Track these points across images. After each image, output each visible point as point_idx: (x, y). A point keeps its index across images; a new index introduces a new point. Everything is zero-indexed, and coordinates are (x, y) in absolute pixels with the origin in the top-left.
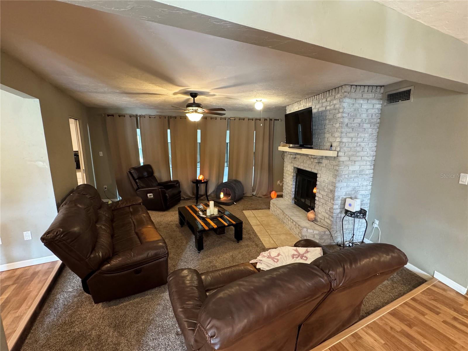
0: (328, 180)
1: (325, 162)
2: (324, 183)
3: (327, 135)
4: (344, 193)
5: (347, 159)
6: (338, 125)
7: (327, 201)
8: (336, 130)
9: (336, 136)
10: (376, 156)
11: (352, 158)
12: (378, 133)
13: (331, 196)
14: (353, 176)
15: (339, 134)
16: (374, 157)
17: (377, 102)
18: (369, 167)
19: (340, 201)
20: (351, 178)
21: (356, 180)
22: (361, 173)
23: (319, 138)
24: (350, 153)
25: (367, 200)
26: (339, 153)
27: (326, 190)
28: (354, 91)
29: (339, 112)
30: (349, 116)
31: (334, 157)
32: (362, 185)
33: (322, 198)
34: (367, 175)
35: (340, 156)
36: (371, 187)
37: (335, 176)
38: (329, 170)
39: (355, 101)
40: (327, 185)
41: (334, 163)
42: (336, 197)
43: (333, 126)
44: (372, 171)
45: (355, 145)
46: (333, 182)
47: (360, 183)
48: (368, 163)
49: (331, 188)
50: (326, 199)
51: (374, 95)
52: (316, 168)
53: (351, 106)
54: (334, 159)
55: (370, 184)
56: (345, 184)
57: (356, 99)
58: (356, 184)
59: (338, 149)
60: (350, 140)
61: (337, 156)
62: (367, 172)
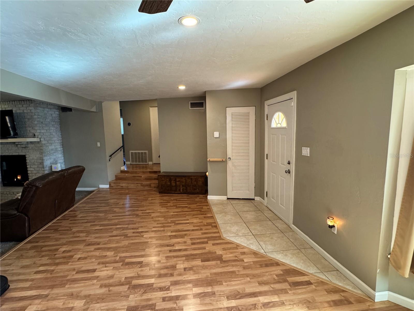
0: (36, 157)
1: (30, 146)
2: (33, 160)
3: (29, 129)
4: (49, 163)
5: (46, 142)
6: (36, 122)
7: (38, 170)
8: (35, 125)
9: (36, 129)
10: (62, 140)
11: (50, 142)
12: (60, 127)
13: (41, 166)
14: (52, 152)
15: (38, 128)
16: (61, 141)
17: (56, 110)
18: (60, 146)
19: (48, 168)
20: (51, 153)
21: (54, 154)
22: (56, 150)
23: (21, 131)
24: (48, 139)
25: (63, 165)
26: (41, 139)
27: (36, 164)
28: (42, 104)
29: (35, 115)
30: (42, 117)
31: (38, 142)
32: (58, 157)
33: (34, 170)
34: (59, 151)
35: (42, 141)
36: (63, 157)
37: (41, 153)
38: (36, 150)
39: (43, 109)
40: (36, 160)
41: (38, 145)
42: (45, 166)
43: (32, 123)
44: (62, 149)
45: (49, 134)
46: (40, 157)
47: (57, 156)
48: (59, 144)
49: (40, 161)
50: (37, 170)
51: (53, 107)
52: (23, 151)
53: (42, 112)
54: (38, 143)
55: (63, 156)
56: (49, 157)
57: (44, 108)
58: (55, 157)
59: (40, 137)
60: (46, 131)
61: (40, 141)
62: (59, 149)
